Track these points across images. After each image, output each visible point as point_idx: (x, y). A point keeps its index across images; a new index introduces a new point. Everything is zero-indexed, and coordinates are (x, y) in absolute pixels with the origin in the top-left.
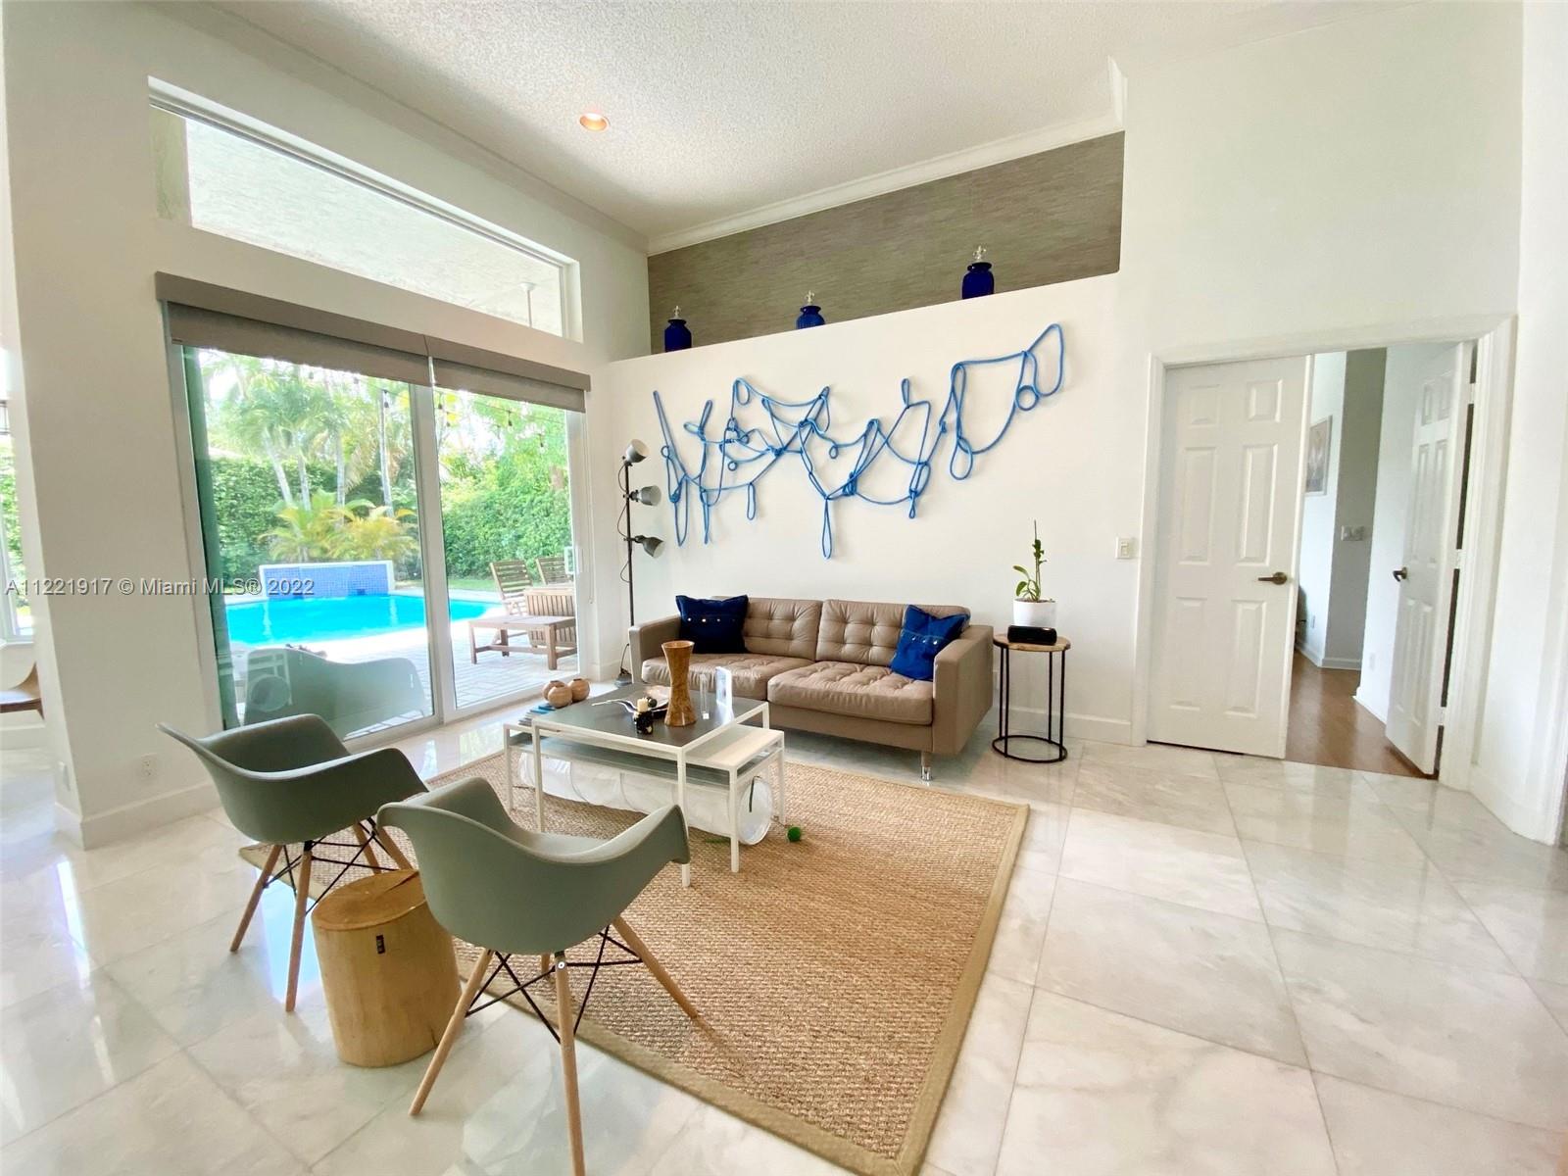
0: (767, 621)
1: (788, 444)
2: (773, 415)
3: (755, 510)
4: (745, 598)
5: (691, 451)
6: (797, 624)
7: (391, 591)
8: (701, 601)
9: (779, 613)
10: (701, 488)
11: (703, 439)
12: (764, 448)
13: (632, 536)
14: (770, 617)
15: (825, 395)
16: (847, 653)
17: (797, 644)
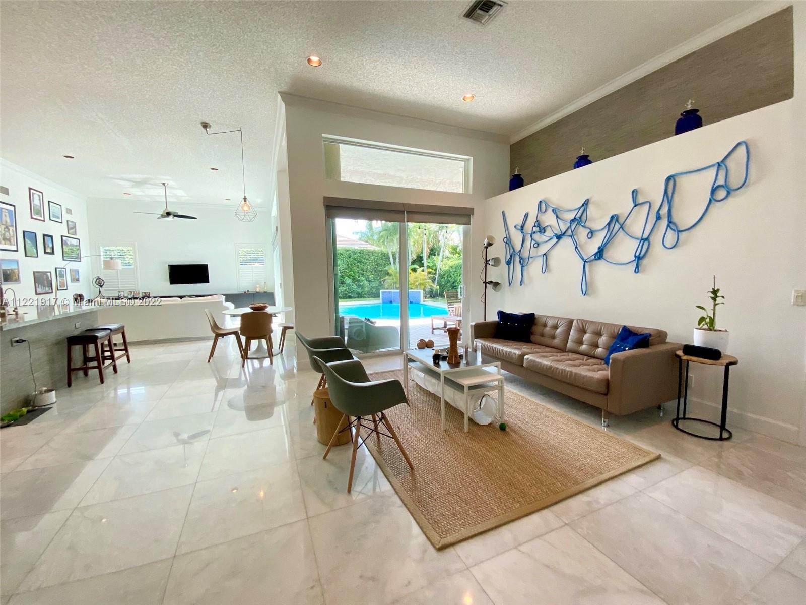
0: (543, 328)
1: (565, 232)
2: (557, 217)
3: (546, 268)
4: (532, 315)
5: (517, 238)
6: (559, 331)
7: (422, 302)
8: (509, 314)
9: (550, 323)
10: (520, 257)
11: (523, 233)
12: (552, 235)
13: (487, 281)
14: (545, 325)
15: (586, 203)
16: (583, 349)
17: (557, 342)
